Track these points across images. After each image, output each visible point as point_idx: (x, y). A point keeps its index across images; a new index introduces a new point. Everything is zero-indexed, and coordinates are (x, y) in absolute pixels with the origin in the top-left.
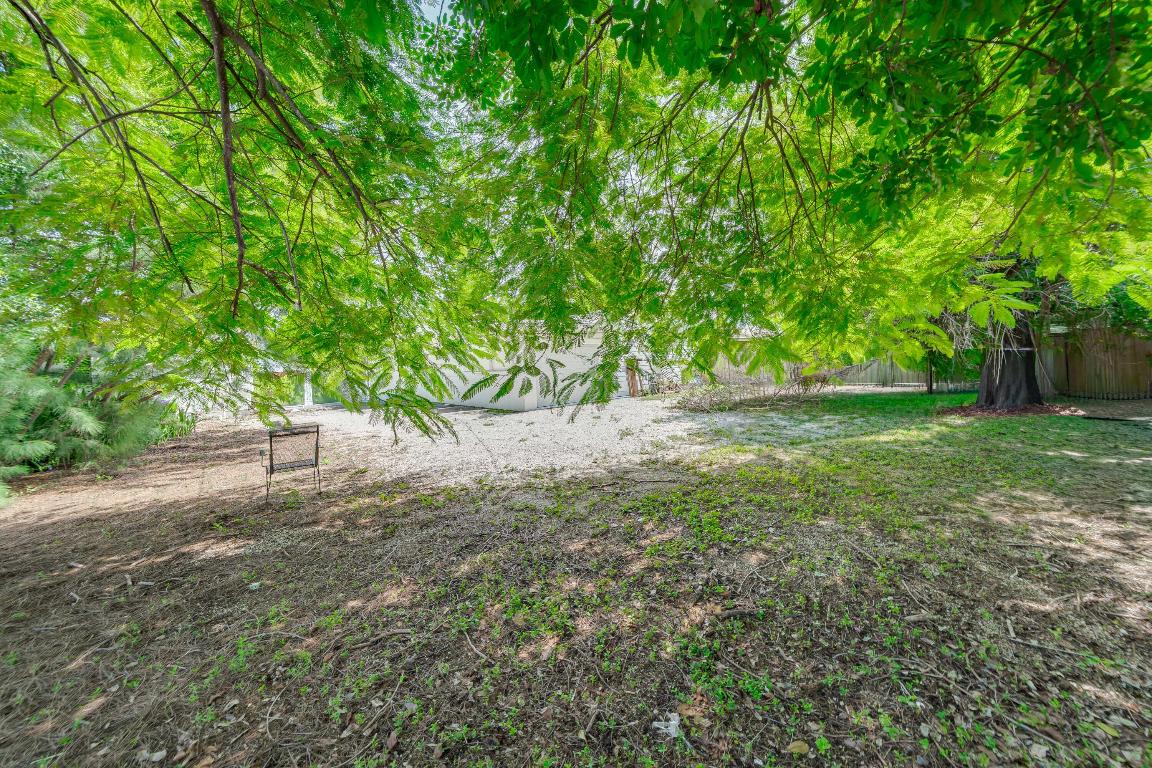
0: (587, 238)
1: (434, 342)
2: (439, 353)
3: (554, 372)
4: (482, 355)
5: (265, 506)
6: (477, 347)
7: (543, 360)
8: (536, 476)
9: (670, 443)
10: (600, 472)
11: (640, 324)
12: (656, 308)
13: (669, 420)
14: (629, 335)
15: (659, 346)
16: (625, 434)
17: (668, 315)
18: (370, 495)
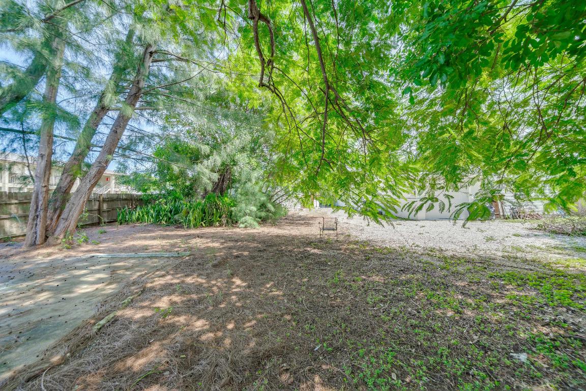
0: (471, 132)
1: (382, 185)
2: (384, 190)
3: (450, 202)
4: (404, 191)
5: (321, 241)
6: (402, 188)
7: (442, 195)
8: (431, 251)
9: (529, 249)
10: (472, 256)
11: (507, 175)
12: (522, 166)
13: (528, 236)
14: (500, 182)
15: (523, 189)
16: (490, 239)
17: (532, 170)
18: (355, 244)
